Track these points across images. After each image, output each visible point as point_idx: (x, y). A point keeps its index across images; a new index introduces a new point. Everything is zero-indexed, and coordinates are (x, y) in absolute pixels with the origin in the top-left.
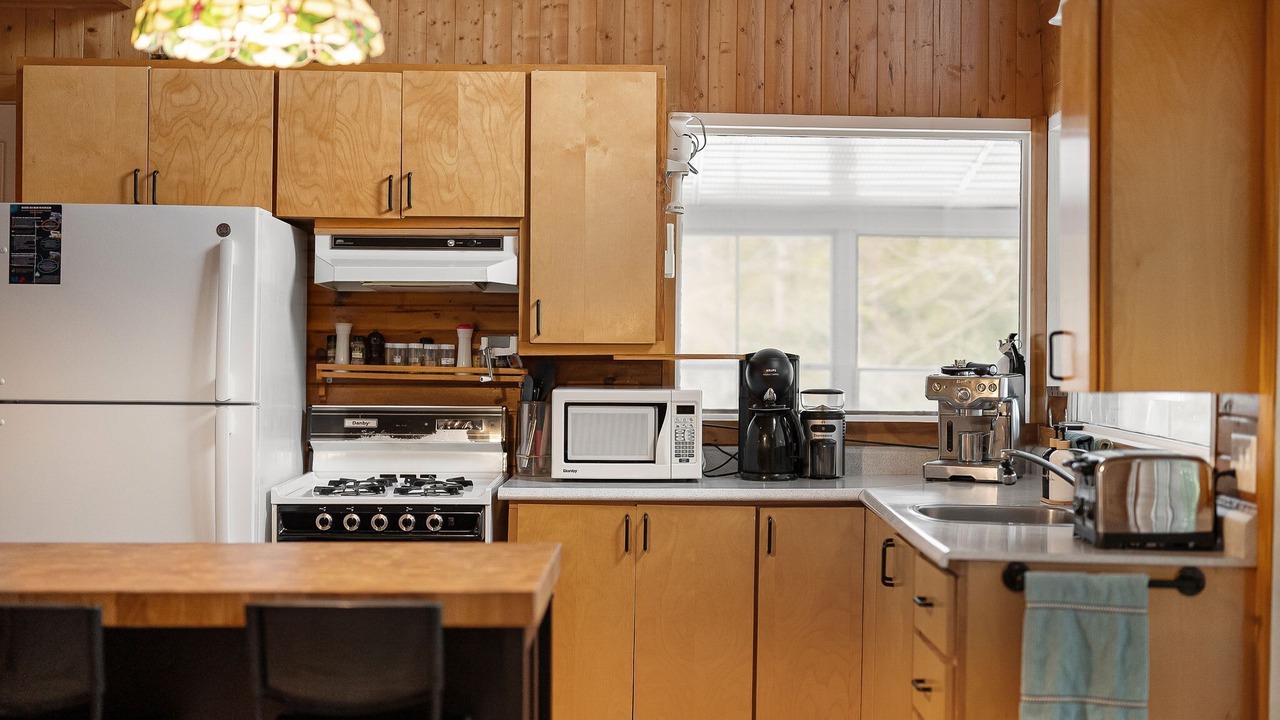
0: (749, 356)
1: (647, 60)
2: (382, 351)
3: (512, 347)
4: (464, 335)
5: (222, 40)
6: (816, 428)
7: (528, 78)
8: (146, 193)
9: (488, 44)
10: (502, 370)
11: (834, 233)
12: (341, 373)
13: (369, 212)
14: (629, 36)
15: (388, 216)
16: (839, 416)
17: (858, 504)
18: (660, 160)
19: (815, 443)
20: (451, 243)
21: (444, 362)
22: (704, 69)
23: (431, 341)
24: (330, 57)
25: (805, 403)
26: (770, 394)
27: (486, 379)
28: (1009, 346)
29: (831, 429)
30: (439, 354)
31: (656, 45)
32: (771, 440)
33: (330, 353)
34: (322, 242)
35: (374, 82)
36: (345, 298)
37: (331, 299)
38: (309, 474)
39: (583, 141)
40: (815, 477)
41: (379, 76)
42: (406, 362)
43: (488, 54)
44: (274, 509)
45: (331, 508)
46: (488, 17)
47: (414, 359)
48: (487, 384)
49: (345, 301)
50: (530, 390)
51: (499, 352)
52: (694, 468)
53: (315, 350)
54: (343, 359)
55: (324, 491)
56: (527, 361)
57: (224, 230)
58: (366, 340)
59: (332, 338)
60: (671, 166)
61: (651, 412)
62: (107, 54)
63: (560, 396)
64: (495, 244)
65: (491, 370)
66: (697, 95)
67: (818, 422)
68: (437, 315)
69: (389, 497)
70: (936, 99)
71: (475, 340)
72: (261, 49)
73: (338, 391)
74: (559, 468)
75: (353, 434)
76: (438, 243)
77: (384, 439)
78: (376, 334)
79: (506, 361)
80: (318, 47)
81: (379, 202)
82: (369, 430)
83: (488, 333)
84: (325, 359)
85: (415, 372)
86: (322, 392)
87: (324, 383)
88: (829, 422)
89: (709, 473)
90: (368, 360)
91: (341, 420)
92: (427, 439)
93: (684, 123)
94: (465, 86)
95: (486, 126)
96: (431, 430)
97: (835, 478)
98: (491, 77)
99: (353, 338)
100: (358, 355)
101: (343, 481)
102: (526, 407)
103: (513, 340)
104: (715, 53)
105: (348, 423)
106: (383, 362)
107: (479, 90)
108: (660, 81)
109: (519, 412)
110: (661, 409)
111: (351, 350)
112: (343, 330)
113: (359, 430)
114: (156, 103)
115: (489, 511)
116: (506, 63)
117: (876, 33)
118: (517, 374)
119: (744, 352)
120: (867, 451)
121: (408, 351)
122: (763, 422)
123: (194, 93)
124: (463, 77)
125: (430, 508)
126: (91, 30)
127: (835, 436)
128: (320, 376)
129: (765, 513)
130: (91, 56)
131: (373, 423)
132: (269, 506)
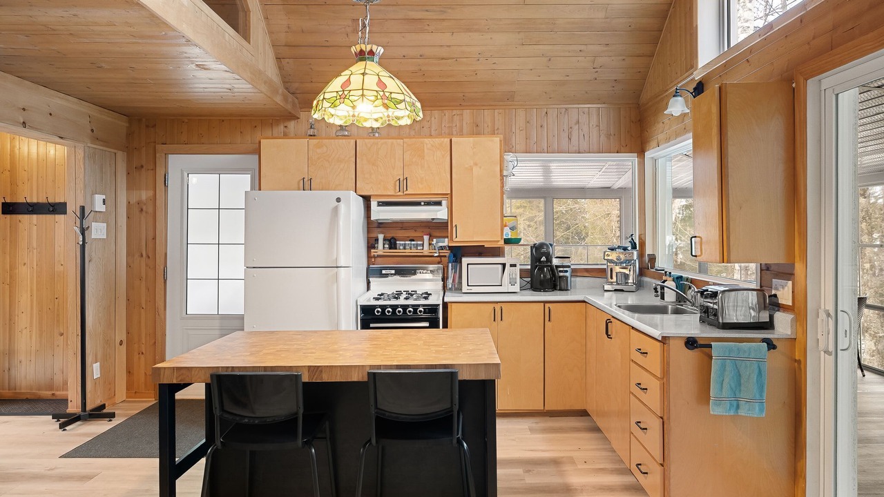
0: (535, 244)
1: (493, 133)
2: (395, 244)
3: (446, 243)
4: (426, 238)
5: (349, 116)
6: (561, 271)
7: (451, 140)
8: (307, 186)
9: (432, 130)
10: (440, 251)
11: (544, 198)
12: (380, 253)
13: (392, 193)
14: (486, 125)
15: (399, 194)
16: (569, 267)
17: (584, 302)
18: (501, 171)
19: (560, 277)
20: (423, 203)
21: (419, 248)
22: (514, 136)
23: (413, 240)
24: (396, 122)
25: (555, 262)
26: (544, 259)
27: (436, 255)
28: (630, 239)
29: (567, 271)
30: (417, 245)
31: (496, 128)
32: (544, 276)
33: (376, 246)
34: (374, 204)
35: (392, 143)
36: (381, 225)
37: (376, 225)
38: (369, 291)
39: (472, 164)
40: (560, 290)
41: (394, 141)
42: (405, 248)
43: (433, 133)
44: (359, 307)
45: (380, 306)
46: (433, 119)
47: (407, 247)
48: (436, 257)
49: (381, 226)
50: (452, 258)
51: (441, 244)
52: (517, 288)
53: (371, 245)
54: (381, 248)
55: (377, 299)
56: (450, 248)
57: (338, 200)
58: (390, 241)
59: (377, 240)
60: (505, 173)
61: (500, 267)
62: (292, 135)
63: (465, 261)
64: (439, 203)
65: (437, 251)
66: (511, 147)
67: (561, 269)
68: (416, 231)
69: (402, 301)
70: (601, 147)
71: (431, 239)
72: (366, 120)
73: (379, 259)
74: (465, 288)
75: (386, 276)
76: (418, 204)
77: (397, 277)
78: (393, 238)
79: (442, 248)
80: (390, 118)
81: (395, 188)
82: (392, 274)
83: (436, 237)
84: (374, 248)
85: (408, 252)
86: (373, 260)
87: (374, 257)
88: (565, 269)
89: (522, 288)
90: (390, 248)
91: (381, 270)
92: (413, 277)
93: (509, 157)
94: (427, 144)
95: (435, 159)
96: (415, 274)
97: (568, 290)
98: (437, 141)
99: (384, 240)
100: (387, 246)
101: (382, 294)
102: (450, 265)
103: (446, 239)
104: (518, 131)
105: (384, 272)
106: (396, 249)
107: (432, 146)
108: (501, 141)
109: (448, 267)
110: (504, 265)
111: (384, 244)
112: (381, 237)
113: (388, 274)
114: (311, 152)
115: (441, 306)
116: (440, 135)
117: (578, 122)
118: (447, 253)
119: (532, 243)
120: (578, 279)
121: (405, 244)
122: (541, 269)
123: (325, 149)
124: (426, 140)
125: (419, 306)
126: (286, 127)
127: (568, 274)
128: (372, 254)
129: (547, 305)
130: (286, 136)
131: (393, 272)
132: (357, 306)
